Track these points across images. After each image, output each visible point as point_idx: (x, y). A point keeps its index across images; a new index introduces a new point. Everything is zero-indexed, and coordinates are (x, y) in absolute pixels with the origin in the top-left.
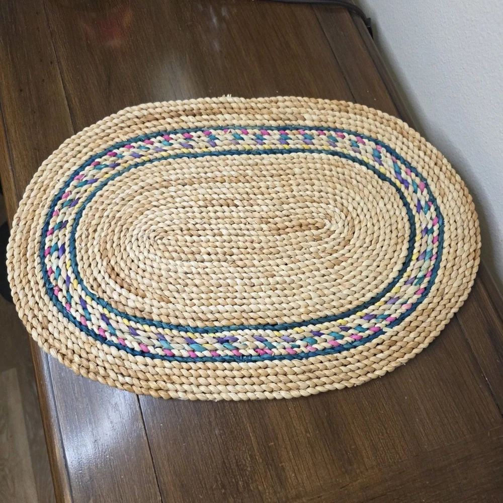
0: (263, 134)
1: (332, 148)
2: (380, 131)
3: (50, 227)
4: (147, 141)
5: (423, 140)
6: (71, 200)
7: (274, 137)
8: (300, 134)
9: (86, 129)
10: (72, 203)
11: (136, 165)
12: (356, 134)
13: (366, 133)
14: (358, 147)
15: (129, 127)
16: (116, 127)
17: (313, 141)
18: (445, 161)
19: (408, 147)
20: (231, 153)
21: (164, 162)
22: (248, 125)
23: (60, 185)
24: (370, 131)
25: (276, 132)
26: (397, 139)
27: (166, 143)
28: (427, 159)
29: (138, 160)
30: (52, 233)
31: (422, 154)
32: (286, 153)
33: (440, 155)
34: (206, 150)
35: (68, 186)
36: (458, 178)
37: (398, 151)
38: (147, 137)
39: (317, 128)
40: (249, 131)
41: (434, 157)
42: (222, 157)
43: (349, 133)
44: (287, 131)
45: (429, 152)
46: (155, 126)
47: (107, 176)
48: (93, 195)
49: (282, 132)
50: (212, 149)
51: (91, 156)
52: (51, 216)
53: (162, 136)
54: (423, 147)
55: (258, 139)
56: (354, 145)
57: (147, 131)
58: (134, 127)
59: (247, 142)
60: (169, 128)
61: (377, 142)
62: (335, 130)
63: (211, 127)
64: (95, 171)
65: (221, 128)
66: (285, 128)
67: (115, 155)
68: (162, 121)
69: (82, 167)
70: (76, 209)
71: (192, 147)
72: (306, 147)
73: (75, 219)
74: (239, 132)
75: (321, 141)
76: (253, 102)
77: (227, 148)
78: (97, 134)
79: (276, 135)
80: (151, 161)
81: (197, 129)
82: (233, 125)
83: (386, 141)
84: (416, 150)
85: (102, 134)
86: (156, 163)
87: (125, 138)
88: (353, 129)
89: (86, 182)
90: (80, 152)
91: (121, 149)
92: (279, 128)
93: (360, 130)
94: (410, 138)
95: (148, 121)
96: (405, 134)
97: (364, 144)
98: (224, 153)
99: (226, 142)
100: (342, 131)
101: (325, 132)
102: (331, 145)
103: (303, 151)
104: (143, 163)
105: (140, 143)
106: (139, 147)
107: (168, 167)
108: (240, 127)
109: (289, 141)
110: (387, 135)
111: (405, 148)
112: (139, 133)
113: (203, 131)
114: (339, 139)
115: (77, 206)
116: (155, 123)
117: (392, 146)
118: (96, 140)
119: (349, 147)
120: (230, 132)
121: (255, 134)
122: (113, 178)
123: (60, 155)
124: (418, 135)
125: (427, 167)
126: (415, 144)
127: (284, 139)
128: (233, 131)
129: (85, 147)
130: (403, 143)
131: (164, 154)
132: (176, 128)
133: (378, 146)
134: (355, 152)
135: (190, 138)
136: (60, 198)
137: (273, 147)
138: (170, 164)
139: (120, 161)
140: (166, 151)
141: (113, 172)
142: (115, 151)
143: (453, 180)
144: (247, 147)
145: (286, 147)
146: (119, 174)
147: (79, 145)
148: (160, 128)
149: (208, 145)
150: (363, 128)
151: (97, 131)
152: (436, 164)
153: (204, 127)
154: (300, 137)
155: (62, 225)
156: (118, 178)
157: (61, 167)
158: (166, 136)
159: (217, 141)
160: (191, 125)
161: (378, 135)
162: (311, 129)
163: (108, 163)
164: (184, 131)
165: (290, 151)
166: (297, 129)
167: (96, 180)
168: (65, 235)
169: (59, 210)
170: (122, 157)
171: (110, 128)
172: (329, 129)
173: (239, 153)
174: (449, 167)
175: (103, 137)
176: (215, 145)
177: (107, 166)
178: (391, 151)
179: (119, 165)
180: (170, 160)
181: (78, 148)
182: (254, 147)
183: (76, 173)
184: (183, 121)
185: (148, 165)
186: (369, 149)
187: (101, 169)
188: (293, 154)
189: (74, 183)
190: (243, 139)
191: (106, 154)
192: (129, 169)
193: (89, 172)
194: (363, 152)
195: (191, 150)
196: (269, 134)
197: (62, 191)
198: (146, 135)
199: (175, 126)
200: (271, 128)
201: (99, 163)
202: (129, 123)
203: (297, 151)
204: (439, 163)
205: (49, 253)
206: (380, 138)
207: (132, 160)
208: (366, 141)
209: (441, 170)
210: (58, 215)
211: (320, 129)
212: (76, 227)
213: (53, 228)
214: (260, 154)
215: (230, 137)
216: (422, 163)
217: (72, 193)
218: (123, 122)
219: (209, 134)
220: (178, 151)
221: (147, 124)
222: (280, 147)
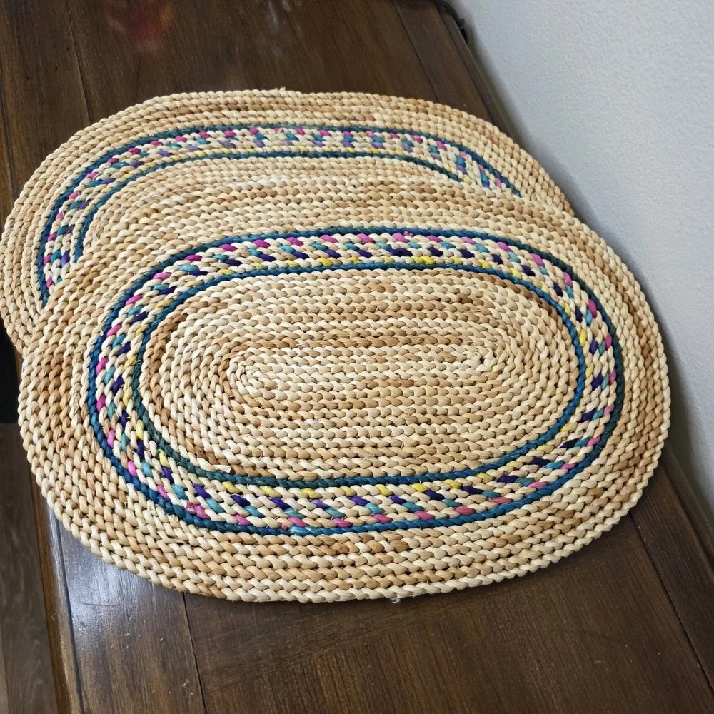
0: (322, 135)
1: (406, 153)
2: (466, 135)
3: (52, 232)
4: (178, 137)
5: (516, 146)
6: (80, 202)
7: (336, 138)
8: (368, 135)
9: (103, 120)
10: (81, 205)
11: (164, 165)
12: (436, 138)
13: (449, 137)
14: (439, 153)
15: (158, 119)
16: (140, 120)
17: (384, 144)
18: (542, 171)
19: (499, 155)
20: (283, 154)
21: (199, 162)
22: (305, 124)
23: (67, 183)
24: (453, 135)
25: (338, 133)
26: (485, 145)
27: (202, 140)
28: (520, 168)
29: (166, 159)
30: (54, 239)
31: (514, 162)
32: (350, 156)
33: (536, 164)
34: (251, 150)
35: (78, 184)
36: (557, 190)
37: (486, 158)
38: (179, 133)
39: (388, 130)
40: (306, 130)
41: (529, 166)
42: (271, 158)
43: (428, 136)
44: (353, 133)
45: (523, 160)
46: (189, 120)
47: (127, 176)
48: (109, 196)
49: (347, 133)
50: (259, 150)
51: (108, 151)
52: (54, 219)
53: (198, 132)
54: (516, 155)
55: (316, 139)
56: (434, 151)
57: (180, 126)
58: (163, 121)
59: (303, 143)
60: (206, 123)
61: (461, 148)
62: (411, 133)
63: (259, 124)
64: (112, 169)
65: (271, 126)
66: (349, 129)
67: (138, 151)
68: (198, 115)
69: (96, 164)
70: (86, 212)
71: (234, 146)
72: (375, 151)
73: (83, 224)
74: (293, 131)
75: (393, 144)
76: (312, 97)
77: (277, 149)
78: (117, 126)
79: (339, 136)
80: (182, 161)
81: (241, 126)
82: (287, 123)
83: (472, 148)
84: (508, 158)
85: (123, 127)
86: (188, 163)
87: (151, 133)
88: (432, 133)
89: (100, 182)
90: (94, 146)
91: (146, 146)
92: (342, 129)
93: (441, 134)
94: (502, 145)
95: (181, 114)
96: (496, 140)
97: (446, 149)
98: (274, 154)
99: (277, 142)
100: (420, 134)
101: (399, 135)
102: (405, 150)
103: (372, 155)
104: (173, 163)
105: (169, 139)
106: (169, 144)
107: (203, 168)
108: (294, 126)
109: (354, 143)
110: (474, 140)
111: (495, 156)
112: (170, 128)
113: (248, 129)
114: (415, 143)
115: (87, 208)
116: (190, 116)
117: (479, 153)
118: (114, 133)
119: (427, 153)
120: (282, 131)
121: (313, 135)
122: (134, 178)
123: (69, 149)
124: (510, 141)
125: (520, 178)
126: (507, 151)
127: (349, 141)
128: (285, 130)
129: (101, 140)
130: (492, 150)
131: (199, 153)
132: (215, 123)
133: (462, 153)
134: (434, 158)
135: (233, 136)
136: (66, 199)
137: (334, 149)
138: (206, 164)
139: (144, 159)
140: (201, 149)
141: (134, 172)
142: (139, 147)
143: (551, 193)
144: (302, 149)
145: (351, 150)
146: (142, 174)
147: (94, 138)
148: (196, 123)
149: (253, 144)
150: (445, 131)
151: (118, 122)
152: (531, 174)
153: (251, 124)
154: (368, 139)
155: (67, 230)
156: (140, 179)
157: (70, 163)
158: (203, 133)
159: (265, 141)
160: (234, 121)
161: (463, 140)
162: (381, 130)
163: (128, 161)
164: (225, 128)
165: (355, 155)
166: (365, 130)
167: (113, 180)
168: (70, 241)
169: (65, 212)
170: (147, 155)
171: (133, 120)
172: (403, 131)
173: (292, 155)
174: (547, 178)
175: (124, 130)
176: (263, 145)
177: (126, 164)
178: (479, 160)
179: (142, 163)
180: (207, 160)
181: (92, 142)
182: (311, 149)
183: (88, 170)
184: (224, 116)
185: (179, 165)
186: (452, 156)
187: (119, 167)
188: (358, 158)
189: (85, 181)
190: (297, 139)
191: (126, 150)
192: (154, 169)
193: (105, 170)
194: (444, 159)
195: (233, 150)
196: (330, 135)
197: (69, 190)
198: (177, 130)
199: (215, 121)
200: (332, 128)
201: (117, 160)
202: (157, 115)
203: (363, 154)
204: (535, 173)
205: (49, 261)
206: (465, 143)
207: (159, 158)
208: (448, 146)
209: (537, 181)
210: (63, 218)
211: (393, 132)
212: (84, 233)
213: (56, 233)
214: (318, 157)
215: (282, 137)
216: (514, 173)
217: (82, 192)
218: (150, 113)
219: (256, 133)
220: (216, 151)
221: (180, 118)
222: (343, 149)
